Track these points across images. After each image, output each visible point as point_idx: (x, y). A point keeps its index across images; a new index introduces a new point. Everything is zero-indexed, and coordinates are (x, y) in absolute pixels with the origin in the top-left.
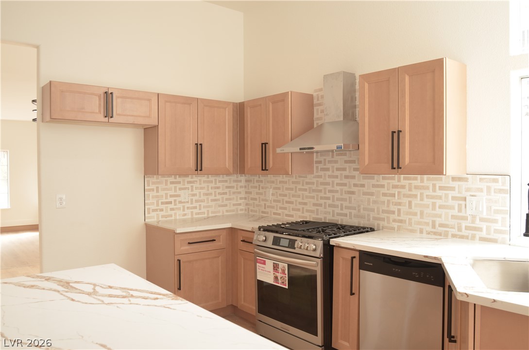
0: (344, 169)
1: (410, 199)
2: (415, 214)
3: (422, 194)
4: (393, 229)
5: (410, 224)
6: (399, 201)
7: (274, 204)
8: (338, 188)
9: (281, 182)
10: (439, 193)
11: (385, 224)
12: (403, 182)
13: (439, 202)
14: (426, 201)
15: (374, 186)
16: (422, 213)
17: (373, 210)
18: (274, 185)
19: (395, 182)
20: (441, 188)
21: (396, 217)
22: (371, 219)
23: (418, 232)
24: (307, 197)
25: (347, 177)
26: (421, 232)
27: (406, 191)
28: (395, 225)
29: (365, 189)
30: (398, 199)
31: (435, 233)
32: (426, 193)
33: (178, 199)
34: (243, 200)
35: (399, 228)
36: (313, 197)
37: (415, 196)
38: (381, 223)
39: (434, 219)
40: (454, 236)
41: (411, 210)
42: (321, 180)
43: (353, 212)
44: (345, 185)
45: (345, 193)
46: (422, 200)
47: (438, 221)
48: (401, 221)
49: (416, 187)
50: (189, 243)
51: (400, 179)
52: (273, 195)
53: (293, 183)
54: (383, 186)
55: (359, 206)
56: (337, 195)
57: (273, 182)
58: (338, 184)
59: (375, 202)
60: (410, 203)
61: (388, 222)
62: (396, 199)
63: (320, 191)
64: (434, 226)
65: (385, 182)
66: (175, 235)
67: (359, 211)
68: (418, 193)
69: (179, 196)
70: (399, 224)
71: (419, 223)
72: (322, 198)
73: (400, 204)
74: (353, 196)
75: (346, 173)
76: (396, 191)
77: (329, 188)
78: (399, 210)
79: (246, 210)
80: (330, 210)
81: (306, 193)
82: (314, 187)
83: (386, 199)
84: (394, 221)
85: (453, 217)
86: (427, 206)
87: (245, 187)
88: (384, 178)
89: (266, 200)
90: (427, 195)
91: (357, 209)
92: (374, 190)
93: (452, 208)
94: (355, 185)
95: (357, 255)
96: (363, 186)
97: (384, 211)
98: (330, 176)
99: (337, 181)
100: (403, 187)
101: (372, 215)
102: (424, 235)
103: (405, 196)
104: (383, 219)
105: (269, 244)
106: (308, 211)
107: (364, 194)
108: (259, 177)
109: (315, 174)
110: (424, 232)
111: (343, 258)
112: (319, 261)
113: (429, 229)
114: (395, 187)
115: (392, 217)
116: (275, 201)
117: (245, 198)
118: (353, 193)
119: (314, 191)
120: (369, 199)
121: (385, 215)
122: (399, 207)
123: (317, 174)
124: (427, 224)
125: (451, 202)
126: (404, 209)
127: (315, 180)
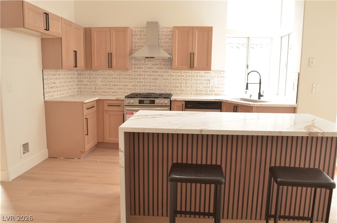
0: (152, 68)
1: (186, 81)
2: (189, 87)
3: (191, 79)
4: (178, 94)
5: (186, 91)
6: (181, 82)
7: (102, 87)
8: (148, 77)
9: (108, 75)
10: (199, 78)
11: (174, 92)
12: (183, 74)
13: (199, 82)
14: (193, 81)
15: (168, 76)
16: (191, 86)
17: (168, 86)
18: (102, 76)
19: (179, 74)
20: (200, 76)
21: (179, 89)
22: (167, 90)
23: (190, 94)
24: (127, 82)
25: (153, 72)
26: (191, 94)
27: (184, 78)
28: (179, 92)
29: (164, 77)
30: (181, 81)
31: (197, 94)
32: (193, 78)
33: (55, 85)
34: (76, 86)
35: (181, 93)
36: (132, 82)
37: (189, 80)
38: (172, 92)
39: (196, 88)
40: (205, 94)
41: (187, 86)
42: (137, 73)
43: (157, 88)
44: (152, 75)
45: (152, 79)
46: (191, 81)
47: (198, 89)
48: (182, 90)
49: (189, 76)
50: (87, 109)
52: (101, 82)
53: (118, 75)
54: (173, 76)
55: (160, 85)
56: (147, 81)
57: (102, 75)
58: (148, 75)
59: (169, 83)
60: (186, 83)
61: (176, 91)
62: (180, 81)
63: (137, 79)
64: (196, 91)
65: (174, 74)
66: (84, 105)
67: (160, 87)
68: (190, 78)
70: (181, 92)
71: (190, 90)
72: (137, 82)
73: (181, 83)
74: (157, 81)
75: (153, 70)
76: (180, 78)
77: (143, 77)
78: (181, 86)
79: (78, 92)
80: (143, 88)
81: (128, 80)
82: (133, 77)
83: (174, 81)
84: (179, 90)
85: (204, 87)
86: (194, 83)
87: (78, 78)
88: (174, 72)
89: (96, 85)
90: (194, 79)
91: (159, 86)
92: (168, 78)
93: (204, 84)
94: (158, 76)
95: (184, 103)
96: (163, 76)
97: (173, 87)
98: (143, 71)
99: (147, 73)
100: (183, 76)
101: (167, 88)
102: (192, 95)
103: (184, 80)
104: (173, 90)
105: (137, 104)
106: (128, 89)
107: (163, 79)
108: (90, 72)
109: (133, 70)
110: (192, 94)
111: (176, 105)
112: (169, 107)
113: (195, 92)
114: (179, 76)
115: (177, 89)
116: (103, 85)
117: (78, 85)
118: (157, 79)
119: (132, 79)
120: (166, 82)
121: (174, 88)
122: (181, 84)
123: (135, 70)
124: (194, 91)
125: (204, 82)
126: (183, 85)
127: (133, 73)
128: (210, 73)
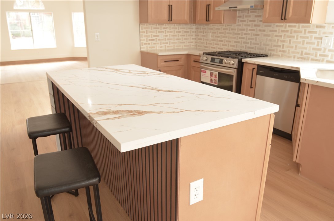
0: (254, 21)
1: (290, 39)
2: (292, 47)
3: (297, 36)
4: (279, 56)
5: (289, 53)
6: (284, 40)
7: (212, 42)
8: (250, 32)
9: (216, 29)
10: (308, 35)
11: (275, 53)
12: (288, 29)
13: (306, 40)
14: (300, 40)
15: (271, 31)
16: (296, 47)
17: (268, 45)
18: (212, 31)
19: (283, 29)
20: (309, 32)
21: (281, 49)
22: (267, 50)
23: (293, 57)
24: (231, 38)
25: (255, 25)
26: (294, 57)
27: (289, 34)
28: (280, 54)
29: (265, 33)
30: (284, 38)
31: (302, 58)
32: (300, 35)
33: (158, 38)
34: (194, 40)
35: (282, 55)
36: (235, 38)
37: (294, 37)
38: (272, 53)
39: (302, 50)
40: (312, 60)
41: (290, 45)
42: (240, 27)
43: (257, 46)
44: (254, 30)
45: (254, 35)
46: (297, 39)
47: (305, 51)
48: (284, 51)
49: (295, 32)
50: (165, 61)
51: (285, 26)
52: (212, 36)
53: (224, 29)
54: (275, 31)
55: (261, 43)
56: (249, 36)
57: (212, 29)
58: (250, 30)
59: (270, 40)
60: (290, 41)
61: (277, 52)
62: (282, 39)
63: (239, 34)
64: (302, 54)
65: (277, 29)
66: (158, 57)
67: (261, 45)
68: (295, 35)
69: (158, 36)
70: (282, 53)
71: (293, 52)
72: (240, 38)
73: (284, 41)
74: (258, 37)
75: (255, 23)
76: (283, 34)
77: (244, 32)
78: (283, 45)
79: (195, 46)
80: (244, 45)
81: (231, 35)
82: (236, 32)
83: (276, 38)
84: (280, 51)
85: (314, 49)
86: (299, 43)
87: (195, 32)
88: (277, 26)
89: (208, 40)
90: (300, 37)
91: (259, 44)
92: (270, 33)
93: (314, 43)
94: (260, 30)
95: (256, 67)
96: (264, 31)
97: (275, 46)
98: (245, 25)
99: (249, 28)
100: (287, 31)
101: (268, 47)
102: (296, 59)
103: (288, 37)
104: (274, 50)
105: (209, 61)
106: (231, 46)
107: (265, 35)
108: (204, 26)
109: (237, 24)
110: (296, 57)
111: (248, 69)
112: (235, 70)
113: (299, 56)
114: (283, 31)
115: (279, 49)
116: (212, 40)
117: (195, 39)
118: (258, 35)
119: (236, 34)
120: (267, 39)
121: (275, 48)
122: (284, 43)
123: (238, 24)
124: (298, 53)
125: (313, 40)
126: (286, 44)
127: (236, 28)
128: (309, 27)
